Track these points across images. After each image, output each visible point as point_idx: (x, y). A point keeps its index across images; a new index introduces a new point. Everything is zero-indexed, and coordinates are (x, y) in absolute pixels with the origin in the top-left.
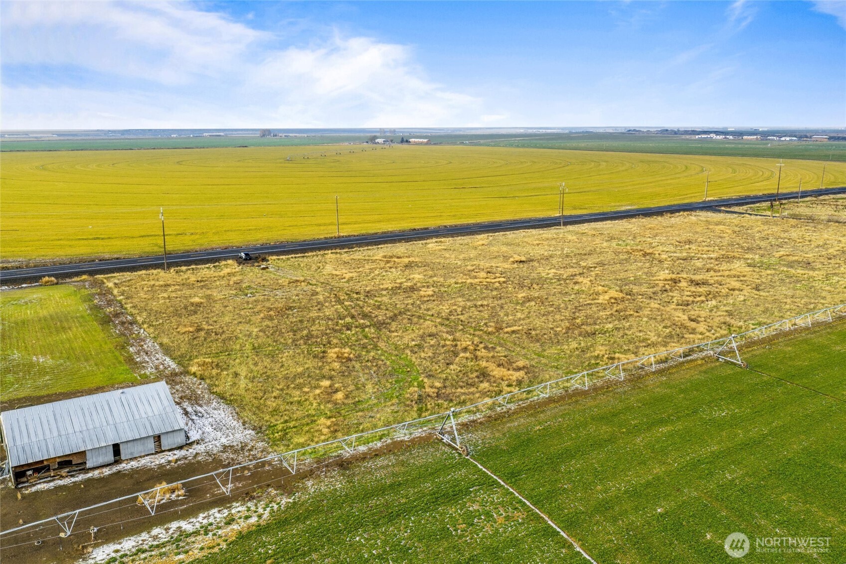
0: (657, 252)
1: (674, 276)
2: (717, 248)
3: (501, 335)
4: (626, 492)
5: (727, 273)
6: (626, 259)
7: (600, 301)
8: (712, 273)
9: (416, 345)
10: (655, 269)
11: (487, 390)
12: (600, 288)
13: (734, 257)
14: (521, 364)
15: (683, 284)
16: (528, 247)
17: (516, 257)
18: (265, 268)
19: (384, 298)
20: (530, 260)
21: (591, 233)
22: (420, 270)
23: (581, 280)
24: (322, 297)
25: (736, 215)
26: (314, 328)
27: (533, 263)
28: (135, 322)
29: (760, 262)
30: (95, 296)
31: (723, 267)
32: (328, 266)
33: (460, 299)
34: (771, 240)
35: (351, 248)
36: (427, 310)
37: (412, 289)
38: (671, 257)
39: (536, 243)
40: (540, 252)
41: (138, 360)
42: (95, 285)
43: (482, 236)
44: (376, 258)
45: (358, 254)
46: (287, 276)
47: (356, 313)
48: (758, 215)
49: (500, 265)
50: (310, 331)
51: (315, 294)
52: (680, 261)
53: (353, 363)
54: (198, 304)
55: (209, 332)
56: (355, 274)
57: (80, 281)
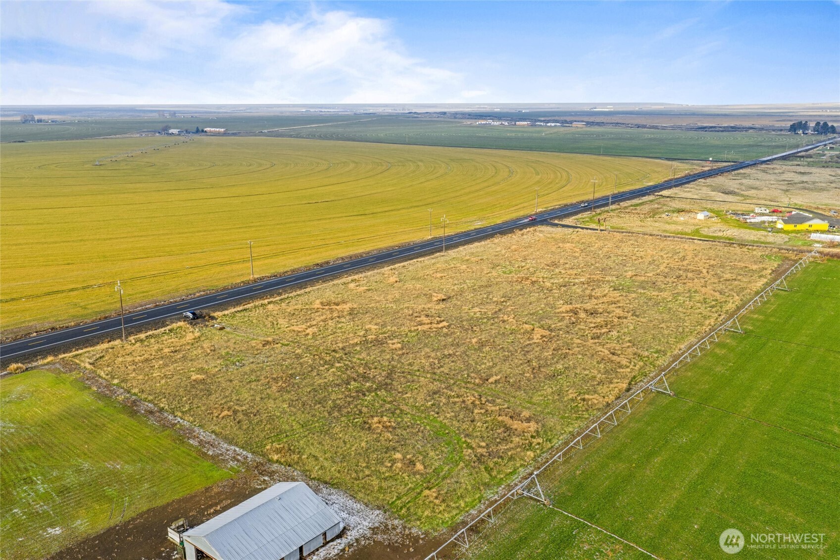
0: (540, 280)
1: (570, 307)
2: (580, 270)
3: (489, 386)
5: (605, 299)
6: (522, 290)
7: (536, 341)
8: (594, 300)
9: (432, 405)
10: (551, 299)
11: (521, 444)
12: (527, 326)
13: (598, 281)
14: (526, 414)
15: (582, 315)
16: (435, 281)
17: (435, 294)
18: (222, 329)
19: (364, 355)
20: (449, 298)
21: (473, 259)
22: (367, 318)
23: (506, 318)
24: (307, 359)
25: (571, 230)
26: (333, 397)
27: (454, 301)
28: (161, 410)
29: (620, 284)
30: (85, 382)
31: (598, 292)
32: (281, 321)
33: (427, 350)
34: (613, 258)
35: (280, 294)
36: (410, 364)
37: (379, 342)
38: (553, 284)
39: (439, 275)
40: (450, 287)
41: (210, 453)
42: (70, 367)
43: (386, 270)
44: (316, 306)
45: (293, 302)
46: (251, 336)
47: (355, 375)
48: (587, 229)
49: (429, 306)
50: (334, 401)
51: (298, 357)
52: (563, 289)
53: (399, 431)
54: (203, 382)
55: (246, 414)
56: (315, 329)
57: (48, 364)
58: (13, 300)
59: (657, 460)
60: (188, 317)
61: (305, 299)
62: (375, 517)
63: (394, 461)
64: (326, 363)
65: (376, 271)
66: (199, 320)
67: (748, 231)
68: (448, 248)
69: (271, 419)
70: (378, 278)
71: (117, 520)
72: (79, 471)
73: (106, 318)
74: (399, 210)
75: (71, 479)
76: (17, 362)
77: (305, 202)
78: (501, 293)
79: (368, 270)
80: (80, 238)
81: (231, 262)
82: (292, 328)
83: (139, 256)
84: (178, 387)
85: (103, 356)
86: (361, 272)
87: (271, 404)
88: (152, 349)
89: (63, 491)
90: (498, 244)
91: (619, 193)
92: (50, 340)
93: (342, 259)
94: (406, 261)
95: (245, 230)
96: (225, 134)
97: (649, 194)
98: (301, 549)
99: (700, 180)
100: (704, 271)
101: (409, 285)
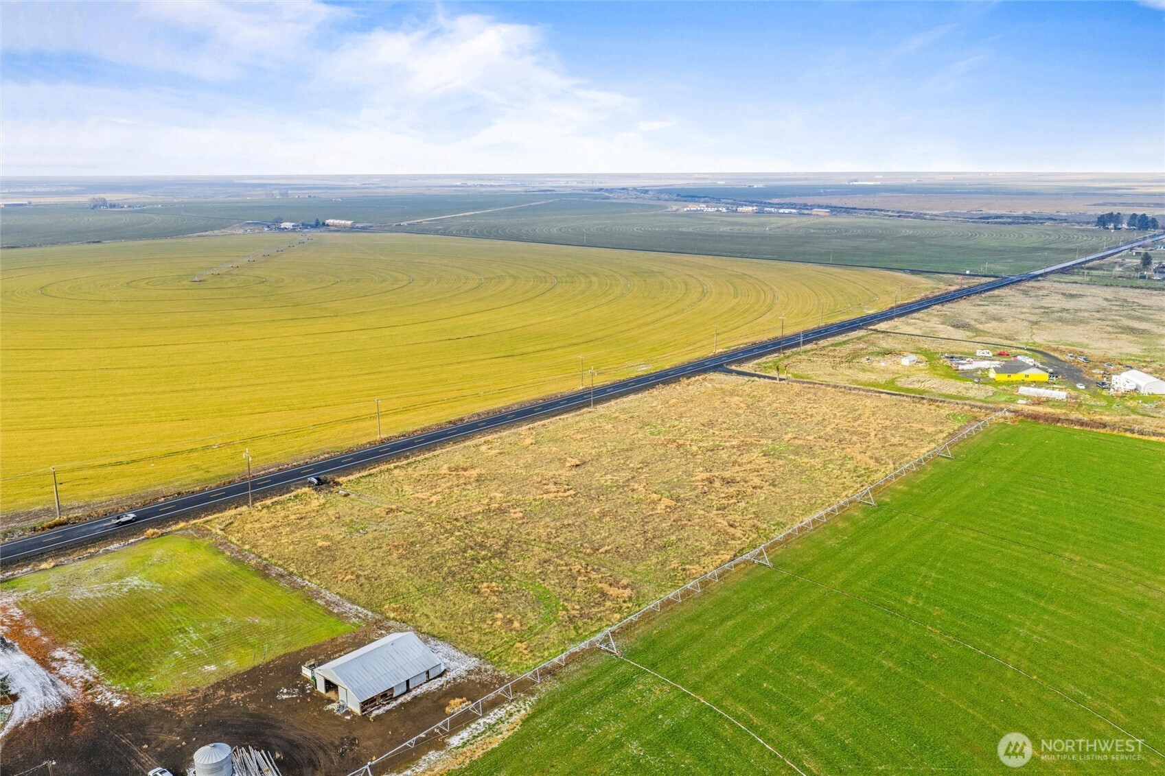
0: (688, 443)
1: (708, 475)
2: (736, 431)
3: (599, 556)
4: (718, 667)
5: (748, 467)
6: (664, 455)
7: (659, 511)
8: (737, 468)
9: (540, 573)
10: (691, 465)
11: (611, 607)
12: (655, 495)
13: (752, 444)
14: (625, 582)
15: (717, 484)
16: (574, 443)
17: (569, 459)
18: (346, 495)
19: (484, 524)
20: (584, 463)
21: (622, 417)
22: (494, 485)
23: (636, 486)
24: (429, 528)
25: (746, 378)
26: (449, 564)
27: (589, 467)
28: (291, 574)
29: (774, 449)
30: (219, 547)
31: (746, 458)
32: (406, 488)
33: (548, 519)
34: (781, 416)
35: (407, 457)
36: (528, 534)
37: (501, 511)
38: (700, 448)
39: (579, 436)
40: (587, 450)
41: (335, 611)
42: (203, 533)
43: (524, 429)
44: (443, 472)
45: (420, 466)
46: (376, 503)
47: (472, 544)
48: (765, 377)
49: (560, 472)
50: (449, 568)
51: (420, 525)
52: (710, 453)
53: (504, 595)
54: (328, 548)
55: (367, 578)
56: (439, 497)
57: (181, 529)
58: (133, 461)
59: (730, 623)
60: (313, 483)
61: (432, 463)
62: (473, 663)
63: (494, 620)
64: (446, 531)
65: (513, 431)
66: (324, 486)
67: (953, 381)
68: (597, 402)
69: (390, 583)
70: (513, 439)
71: (259, 661)
72: (223, 623)
73: (230, 482)
74: (553, 349)
75: (218, 630)
76: (151, 527)
77: (445, 338)
78: (640, 458)
79: (504, 429)
80: (190, 387)
81: (357, 419)
82: (417, 495)
83: (258, 410)
84: (305, 553)
85: (232, 523)
86: (496, 432)
87: (391, 570)
88: (279, 516)
89: (212, 639)
90: (656, 398)
91: (826, 326)
92: (179, 505)
93: (479, 415)
94: (548, 418)
95: (374, 377)
96: (352, 229)
97: (860, 328)
98: (408, 682)
99: (934, 307)
100: (873, 434)
101: (544, 449)
